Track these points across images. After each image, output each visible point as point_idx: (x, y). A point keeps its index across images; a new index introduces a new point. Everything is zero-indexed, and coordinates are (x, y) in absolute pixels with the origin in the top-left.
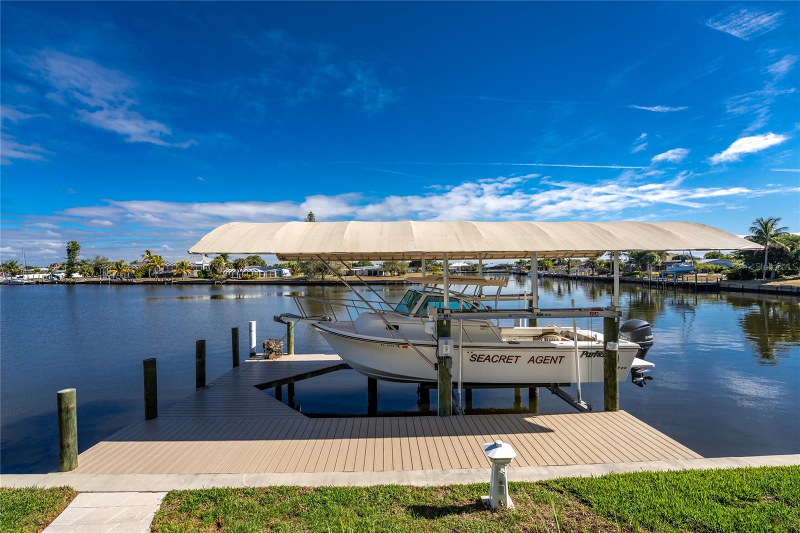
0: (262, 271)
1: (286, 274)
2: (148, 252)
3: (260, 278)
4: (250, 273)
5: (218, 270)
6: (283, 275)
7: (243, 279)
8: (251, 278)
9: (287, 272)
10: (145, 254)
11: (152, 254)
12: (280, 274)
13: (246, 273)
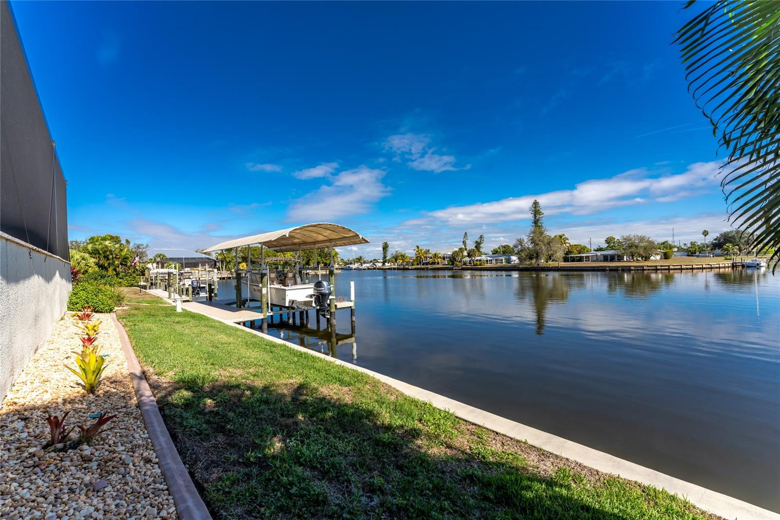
0: (491, 259)
1: (515, 261)
2: (418, 247)
3: (489, 264)
4: (480, 260)
5: (457, 259)
6: (512, 261)
7: (474, 265)
8: (480, 265)
9: (515, 259)
10: (416, 248)
11: (420, 248)
12: (509, 261)
13: (477, 260)
